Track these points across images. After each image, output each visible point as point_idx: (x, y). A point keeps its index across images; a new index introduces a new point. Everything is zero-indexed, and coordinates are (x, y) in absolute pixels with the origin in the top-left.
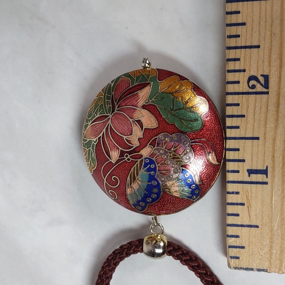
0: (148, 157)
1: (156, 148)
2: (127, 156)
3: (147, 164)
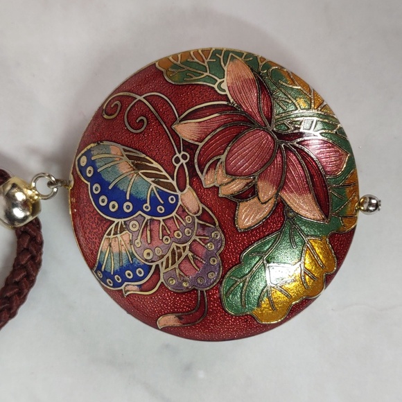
0: (180, 203)
1: (197, 220)
2: (184, 157)
3: (166, 199)
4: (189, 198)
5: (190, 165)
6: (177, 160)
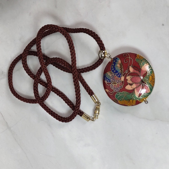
0: (121, 77)
1: (121, 82)
2: (127, 72)
3: (120, 75)
4: (123, 78)
5: (127, 74)
6: (126, 71)
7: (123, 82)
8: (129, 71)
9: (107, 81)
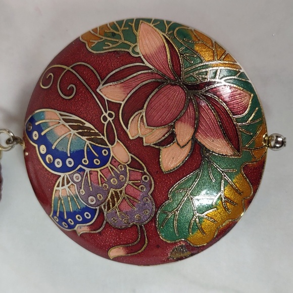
7: (133, 164)
8: (114, 106)
9: (85, 221)
